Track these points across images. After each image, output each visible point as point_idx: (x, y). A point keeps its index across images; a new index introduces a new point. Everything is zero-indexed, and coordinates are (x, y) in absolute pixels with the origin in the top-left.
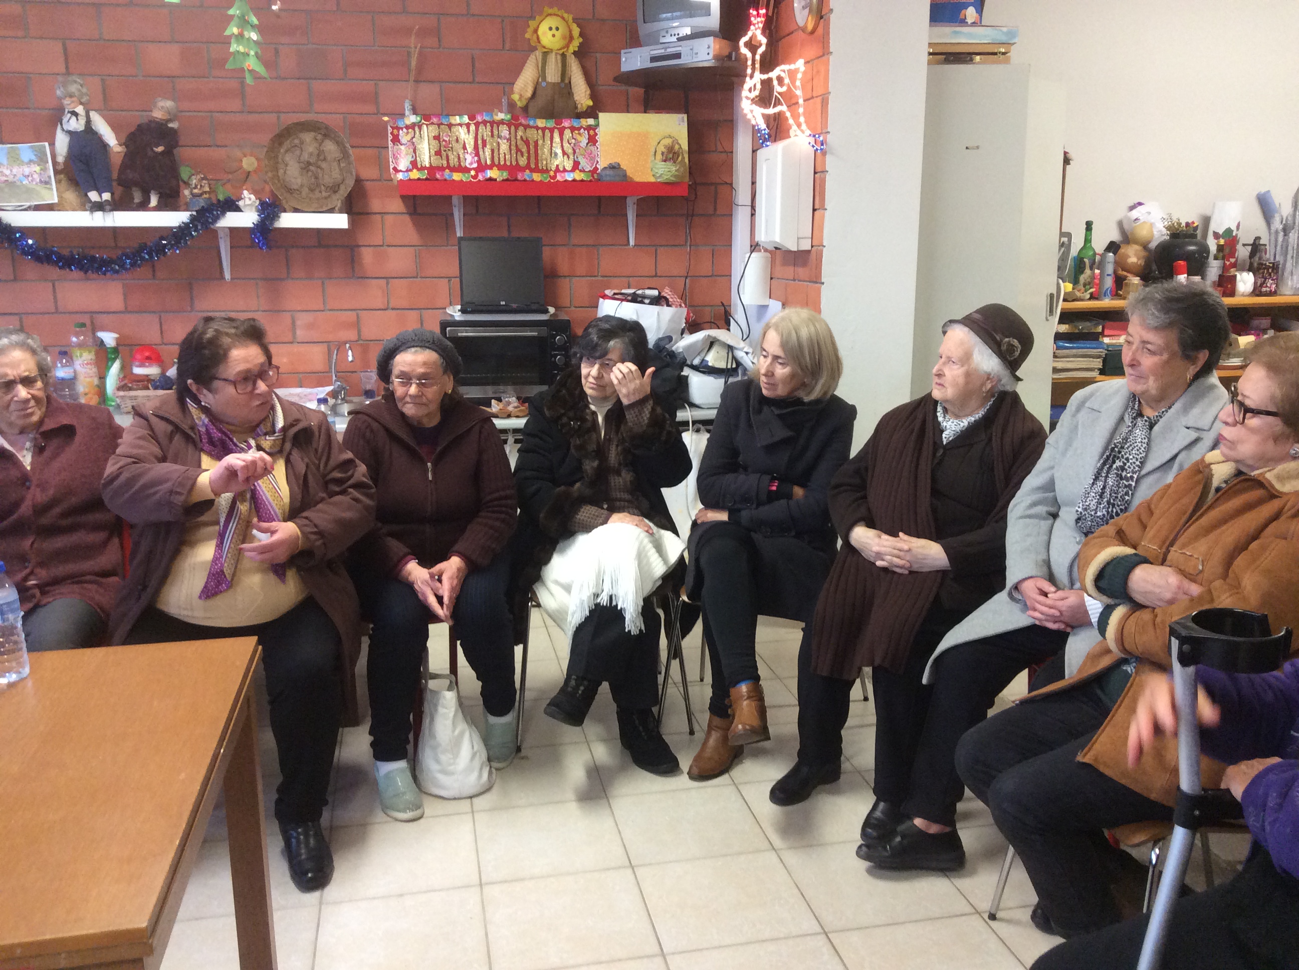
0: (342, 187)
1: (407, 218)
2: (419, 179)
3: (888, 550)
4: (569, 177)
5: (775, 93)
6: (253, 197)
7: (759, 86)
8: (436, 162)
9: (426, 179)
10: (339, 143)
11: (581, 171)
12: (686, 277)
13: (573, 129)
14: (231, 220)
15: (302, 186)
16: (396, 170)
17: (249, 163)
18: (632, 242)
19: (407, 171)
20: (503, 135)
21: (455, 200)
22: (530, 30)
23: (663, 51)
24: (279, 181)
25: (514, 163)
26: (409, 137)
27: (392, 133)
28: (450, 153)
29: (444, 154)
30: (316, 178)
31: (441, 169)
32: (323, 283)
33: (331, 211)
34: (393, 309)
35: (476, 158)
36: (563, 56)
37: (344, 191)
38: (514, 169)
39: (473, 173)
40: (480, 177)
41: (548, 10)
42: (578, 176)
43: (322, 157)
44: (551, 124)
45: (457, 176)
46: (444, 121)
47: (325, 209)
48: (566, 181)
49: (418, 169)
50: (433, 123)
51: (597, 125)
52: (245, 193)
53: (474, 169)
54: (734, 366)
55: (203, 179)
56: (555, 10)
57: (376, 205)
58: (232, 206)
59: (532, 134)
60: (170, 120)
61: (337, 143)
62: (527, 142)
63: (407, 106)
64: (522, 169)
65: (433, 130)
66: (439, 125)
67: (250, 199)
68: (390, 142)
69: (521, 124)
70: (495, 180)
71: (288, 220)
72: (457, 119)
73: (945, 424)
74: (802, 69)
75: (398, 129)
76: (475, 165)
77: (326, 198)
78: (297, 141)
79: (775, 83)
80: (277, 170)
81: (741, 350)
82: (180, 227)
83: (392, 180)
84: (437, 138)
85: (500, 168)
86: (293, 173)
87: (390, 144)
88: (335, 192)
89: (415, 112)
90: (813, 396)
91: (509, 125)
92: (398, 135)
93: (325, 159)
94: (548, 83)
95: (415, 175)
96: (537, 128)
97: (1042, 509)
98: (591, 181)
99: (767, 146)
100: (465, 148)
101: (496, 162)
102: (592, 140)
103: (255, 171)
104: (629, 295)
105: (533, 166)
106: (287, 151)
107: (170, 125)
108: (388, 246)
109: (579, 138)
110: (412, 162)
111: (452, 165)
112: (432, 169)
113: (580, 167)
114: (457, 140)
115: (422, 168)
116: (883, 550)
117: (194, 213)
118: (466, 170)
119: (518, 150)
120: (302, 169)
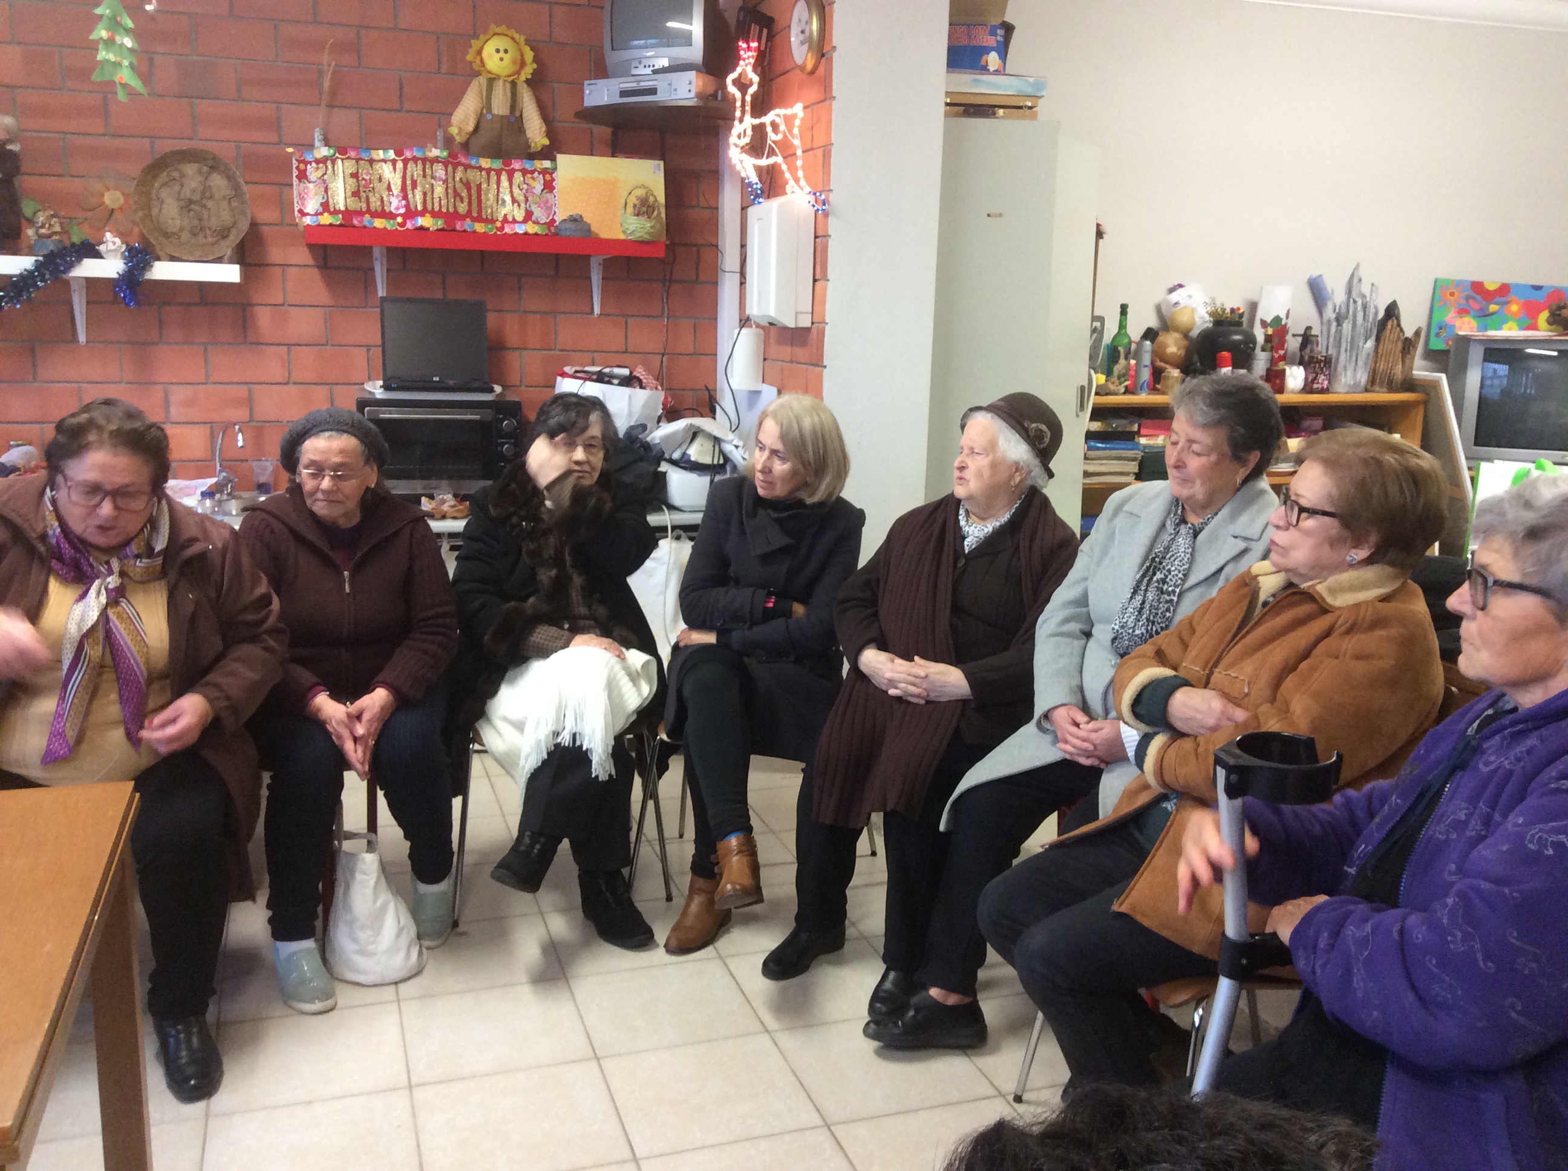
0: (234, 232)
1: (315, 273)
2: (331, 225)
3: (903, 676)
4: (520, 229)
5: (769, 141)
6: (118, 241)
7: (749, 132)
8: (354, 205)
9: (341, 225)
10: (230, 178)
11: (534, 223)
12: (663, 355)
13: (524, 172)
14: (89, 268)
15: (181, 230)
16: (303, 214)
17: (112, 199)
18: (597, 310)
19: (316, 214)
20: (437, 175)
21: (377, 252)
22: (472, 51)
23: (635, 84)
24: (152, 221)
25: (451, 210)
26: (320, 173)
27: (297, 168)
28: (371, 195)
29: (363, 195)
30: (200, 220)
31: (360, 213)
32: (205, 351)
33: (219, 260)
34: (295, 383)
35: (404, 202)
36: (513, 84)
37: (234, 238)
38: (451, 217)
39: (399, 220)
40: (409, 225)
41: (493, 28)
42: (531, 228)
43: (208, 194)
44: (497, 164)
45: (379, 223)
46: (364, 155)
47: (211, 258)
48: (516, 234)
49: (331, 213)
50: (349, 158)
51: (555, 169)
52: (108, 235)
53: (400, 215)
54: (721, 462)
55: (53, 216)
56: (503, 29)
57: (275, 254)
58: (90, 250)
59: (474, 176)
60: (10, 141)
61: (229, 178)
62: (467, 185)
63: (318, 135)
64: (463, 218)
65: (350, 166)
66: (357, 160)
67: (114, 243)
68: (295, 179)
69: (459, 164)
70: (428, 229)
71: (163, 271)
72: (380, 154)
73: (967, 529)
74: (801, 114)
75: (306, 163)
76: (402, 211)
77: (213, 245)
78: (175, 174)
79: (769, 129)
80: (150, 208)
81: (730, 442)
82: (21, 276)
83: (297, 225)
84: (354, 175)
85: (435, 215)
86: (170, 212)
87: (295, 181)
88: (224, 237)
89: (327, 143)
90: (817, 498)
91: (446, 164)
92: (306, 170)
93: (211, 197)
94: (494, 115)
95: (326, 219)
96: (481, 169)
97: (1075, 627)
98: (546, 235)
99: (759, 203)
100: (389, 189)
101: (429, 208)
102: (549, 186)
103: (121, 208)
104: (593, 373)
105: (475, 214)
106: (163, 185)
107: (9, 147)
108: (290, 305)
109: (531, 182)
110: (322, 204)
111: (373, 208)
112: (348, 214)
113: (533, 218)
114: (380, 180)
115: (336, 212)
116: (896, 676)
117: (41, 258)
118: (392, 216)
119: (457, 194)
120: (182, 208)
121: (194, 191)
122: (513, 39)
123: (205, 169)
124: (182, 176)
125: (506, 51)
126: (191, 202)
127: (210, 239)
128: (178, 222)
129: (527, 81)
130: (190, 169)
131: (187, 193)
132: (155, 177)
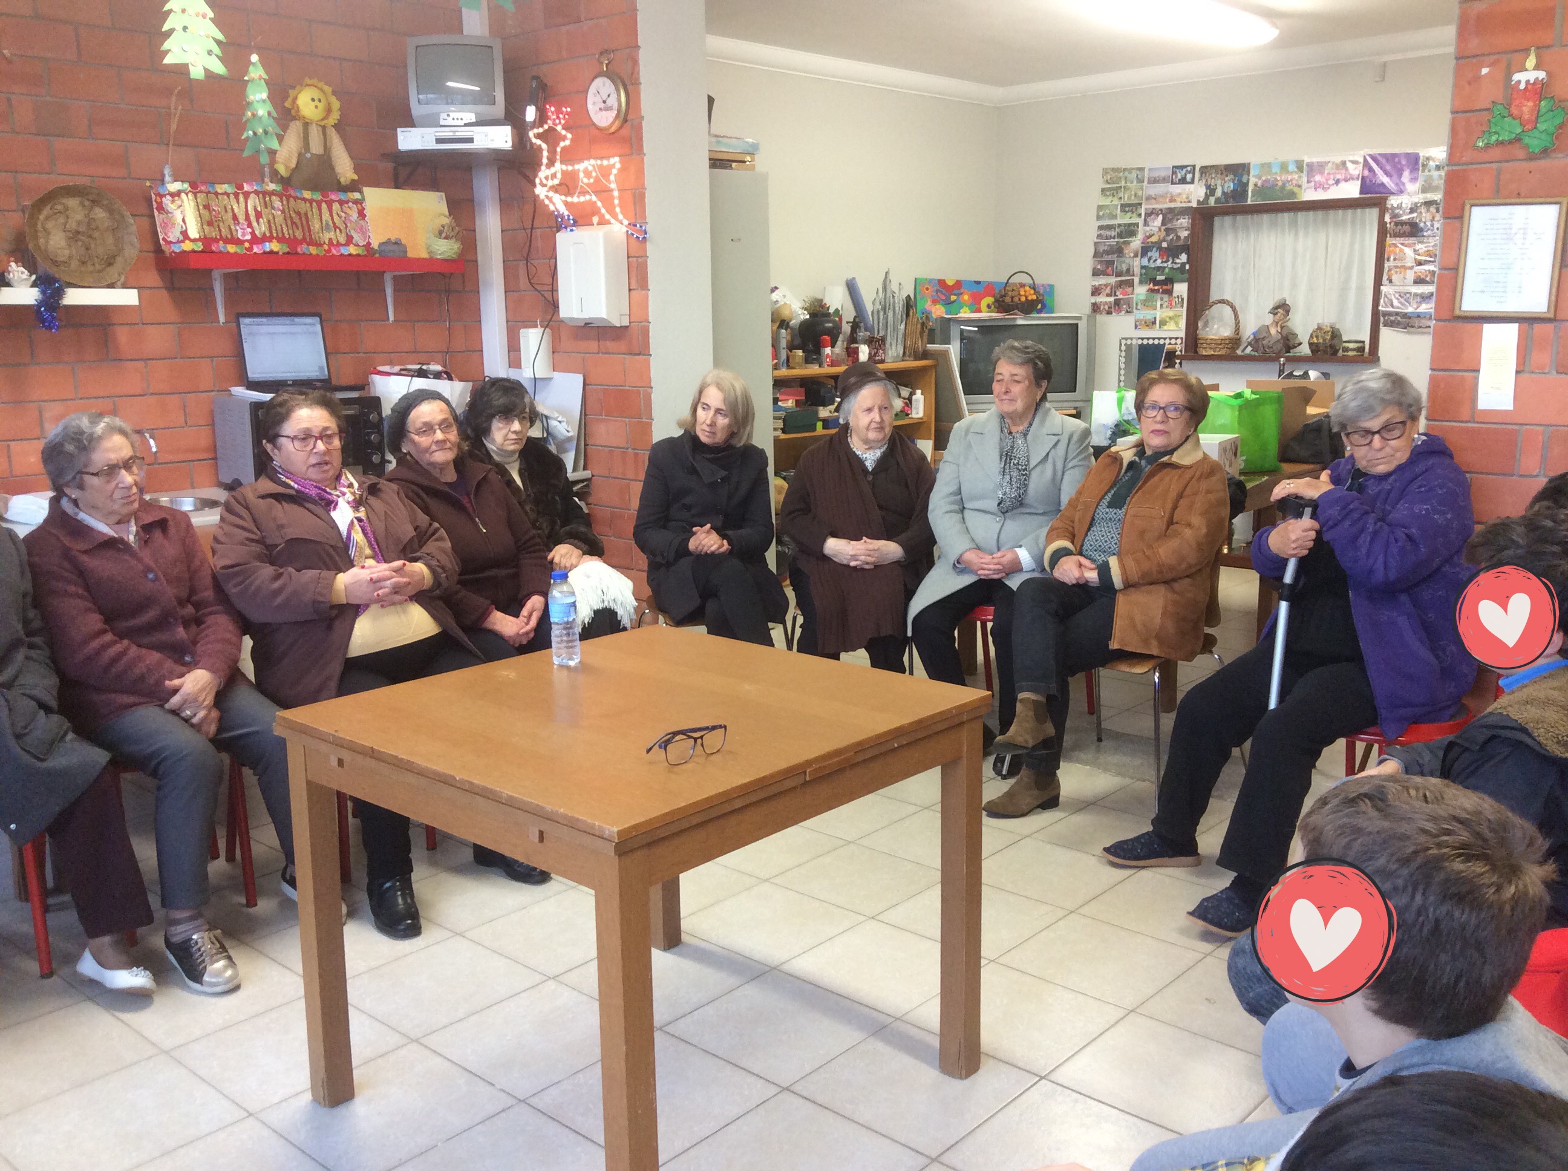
2: (196, 251)
4: (344, 251)
5: (581, 184)
6: (23, 270)
7: (559, 175)
8: (208, 233)
9: (202, 252)
10: (111, 211)
11: (355, 245)
12: (447, 353)
13: (342, 203)
15: (70, 257)
16: (168, 242)
18: (391, 318)
19: (180, 242)
20: (276, 206)
21: (217, 274)
23: (451, 134)
25: (292, 237)
26: (176, 205)
27: (155, 201)
28: (221, 224)
29: (216, 224)
30: (87, 249)
31: (216, 240)
33: (112, 285)
36: (324, 128)
37: (123, 264)
38: (293, 242)
40: (256, 250)
41: (307, 81)
42: (352, 250)
43: (93, 226)
44: (317, 196)
45: (232, 249)
46: (211, 189)
47: (105, 283)
48: (342, 255)
49: (191, 241)
50: (201, 192)
51: (363, 199)
52: (12, 265)
53: (247, 241)
56: (315, 81)
59: (303, 207)
61: (109, 211)
62: (298, 214)
63: (165, 171)
64: (301, 242)
65: (202, 199)
66: (208, 193)
67: (21, 273)
68: (155, 210)
69: (290, 196)
70: (277, 253)
71: (74, 297)
72: (224, 188)
74: (618, 166)
75: (162, 196)
76: (248, 237)
77: (99, 271)
78: (59, 207)
79: (581, 175)
80: (39, 238)
83: (160, 251)
84: (205, 207)
85: (280, 240)
86: (59, 242)
87: (156, 212)
89: (178, 178)
91: (280, 195)
92: (162, 202)
93: (97, 228)
94: (312, 154)
95: (189, 246)
96: (304, 199)
98: (365, 256)
99: (572, 230)
100: (235, 218)
101: (275, 235)
102: (362, 214)
104: (415, 371)
105: (308, 240)
106: (47, 218)
108: (145, 324)
109: (348, 211)
110: (181, 233)
111: (225, 236)
112: (204, 241)
113: (354, 242)
114: (227, 211)
115: (195, 240)
118: (239, 242)
119: (293, 223)
120: (70, 238)
121: (79, 223)
122: (321, 90)
123: (87, 203)
124: (66, 208)
125: (320, 101)
126: (78, 232)
127: (98, 267)
128: (67, 252)
129: (335, 126)
130: (73, 202)
131: (72, 225)
132: (40, 211)
